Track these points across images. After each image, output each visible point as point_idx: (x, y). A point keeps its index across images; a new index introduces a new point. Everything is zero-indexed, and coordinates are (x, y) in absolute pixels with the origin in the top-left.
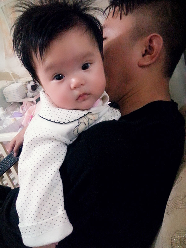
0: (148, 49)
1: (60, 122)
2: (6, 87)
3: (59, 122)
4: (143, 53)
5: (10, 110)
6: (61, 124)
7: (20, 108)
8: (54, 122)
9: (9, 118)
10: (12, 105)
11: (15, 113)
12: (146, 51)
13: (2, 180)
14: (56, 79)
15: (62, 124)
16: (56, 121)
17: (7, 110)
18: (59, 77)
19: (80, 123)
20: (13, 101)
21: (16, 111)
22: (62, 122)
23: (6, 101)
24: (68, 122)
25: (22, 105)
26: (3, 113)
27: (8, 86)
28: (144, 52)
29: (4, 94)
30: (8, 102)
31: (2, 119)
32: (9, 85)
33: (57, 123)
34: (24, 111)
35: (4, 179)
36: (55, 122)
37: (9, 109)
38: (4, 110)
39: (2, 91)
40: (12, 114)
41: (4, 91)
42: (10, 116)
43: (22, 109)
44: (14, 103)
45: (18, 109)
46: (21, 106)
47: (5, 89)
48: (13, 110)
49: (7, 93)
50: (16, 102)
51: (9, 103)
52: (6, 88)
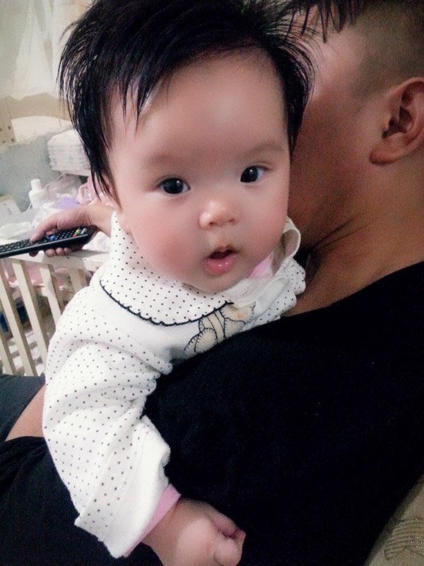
0: (398, 118)
1: (153, 320)
2: (58, 134)
3: (150, 318)
4: (383, 129)
5: (54, 189)
6: (154, 323)
7: (80, 190)
8: (139, 315)
9: (50, 207)
10: (61, 178)
11: (66, 199)
12: (392, 122)
13: (8, 342)
14: (165, 188)
15: (157, 324)
16: (142, 315)
17: (48, 188)
18: (173, 186)
19: (204, 330)
20: (67, 169)
21: (68, 195)
22: (157, 321)
23: (51, 167)
24: (173, 322)
25: (85, 185)
26: (40, 194)
27: (61, 133)
28: (387, 127)
29: (49, 149)
30: (54, 169)
31: (34, 207)
32: (64, 131)
33: (144, 319)
34: (87, 200)
35: (12, 340)
36: (141, 317)
37: (55, 186)
38: (43, 187)
39: (46, 142)
40: (57, 199)
41: (50, 143)
42: (53, 203)
43: (83, 194)
44: (68, 175)
45: (74, 190)
46: (82, 186)
47: (54, 137)
48: (62, 192)
49: (54, 149)
50: (73, 173)
51: (56, 171)
52: (57, 136)
